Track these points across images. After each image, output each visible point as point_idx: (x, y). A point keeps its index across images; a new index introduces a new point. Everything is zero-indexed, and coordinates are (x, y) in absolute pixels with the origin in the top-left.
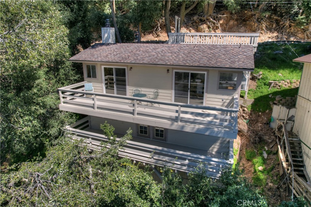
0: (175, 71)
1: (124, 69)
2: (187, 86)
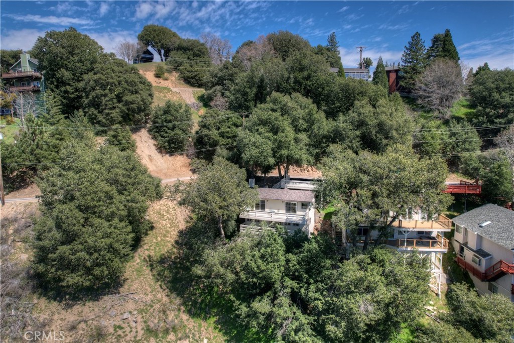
0: (285, 202)
1: (265, 201)
2: (290, 207)
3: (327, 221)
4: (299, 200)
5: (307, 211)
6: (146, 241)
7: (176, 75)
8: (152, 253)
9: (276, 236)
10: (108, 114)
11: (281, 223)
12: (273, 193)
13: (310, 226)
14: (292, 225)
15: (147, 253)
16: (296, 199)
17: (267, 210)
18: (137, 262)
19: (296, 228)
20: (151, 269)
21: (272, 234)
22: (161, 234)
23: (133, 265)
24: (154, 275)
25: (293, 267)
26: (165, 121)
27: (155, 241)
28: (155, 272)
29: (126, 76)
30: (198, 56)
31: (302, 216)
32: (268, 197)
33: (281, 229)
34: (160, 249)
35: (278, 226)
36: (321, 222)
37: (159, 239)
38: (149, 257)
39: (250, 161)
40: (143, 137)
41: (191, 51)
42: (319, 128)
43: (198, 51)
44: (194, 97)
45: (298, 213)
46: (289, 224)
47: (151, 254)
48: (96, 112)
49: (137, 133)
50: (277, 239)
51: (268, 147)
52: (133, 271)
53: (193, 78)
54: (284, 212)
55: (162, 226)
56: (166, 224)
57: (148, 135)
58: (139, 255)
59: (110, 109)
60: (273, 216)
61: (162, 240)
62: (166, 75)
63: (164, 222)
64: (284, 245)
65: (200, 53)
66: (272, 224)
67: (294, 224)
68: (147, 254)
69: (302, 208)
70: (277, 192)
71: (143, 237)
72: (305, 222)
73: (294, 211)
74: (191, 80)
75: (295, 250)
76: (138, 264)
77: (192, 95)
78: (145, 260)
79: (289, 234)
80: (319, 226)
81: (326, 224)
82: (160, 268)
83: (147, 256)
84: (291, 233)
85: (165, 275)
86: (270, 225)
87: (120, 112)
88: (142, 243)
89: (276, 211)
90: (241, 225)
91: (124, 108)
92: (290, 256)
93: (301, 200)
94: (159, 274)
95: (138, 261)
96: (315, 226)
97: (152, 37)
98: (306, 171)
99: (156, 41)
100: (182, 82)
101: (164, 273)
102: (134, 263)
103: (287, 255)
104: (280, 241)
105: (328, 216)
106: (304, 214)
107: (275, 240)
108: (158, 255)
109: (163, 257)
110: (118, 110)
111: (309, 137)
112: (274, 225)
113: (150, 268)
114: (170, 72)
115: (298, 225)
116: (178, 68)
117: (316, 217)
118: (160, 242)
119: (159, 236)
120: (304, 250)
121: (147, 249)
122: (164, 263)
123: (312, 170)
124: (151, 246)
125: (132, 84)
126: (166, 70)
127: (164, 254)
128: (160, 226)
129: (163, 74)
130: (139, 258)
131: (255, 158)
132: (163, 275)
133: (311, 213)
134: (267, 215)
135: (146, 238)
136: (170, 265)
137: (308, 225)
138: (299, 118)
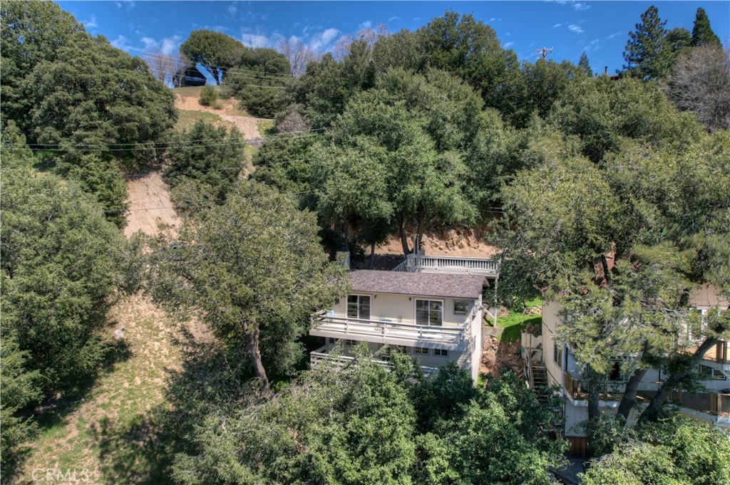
0: (416, 299)
1: (369, 297)
2: (428, 312)
3: (509, 346)
4: (448, 293)
5: (468, 320)
6: (105, 387)
7: (235, 102)
8: (114, 415)
9: (391, 385)
10: (79, 139)
11: (405, 349)
12: (388, 280)
13: (473, 356)
14: (431, 353)
15: (101, 413)
16: (441, 292)
17: (372, 318)
18: (69, 437)
19: (442, 360)
20: (102, 454)
21: (381, 376)
22: (145, 369)
23: (58, 445)
24: (104, 470)
25: (436, 472)
26: (193, 156)
27: (126, 385)
28: (109, 462)
29: (121, 73)
30: (273, 72)
31: (457, 332)
32: (376, 289)
33: (404, 362)
34: (135, 403)
35: (397, 356)
36: (497, 348)
37: (138, 381)
38: (105, 422)
39: (335, 205)
40: (151, 187)
41: (260, 65)
42: (489, 142)
43: (274, 65)
44: (259, 130)
45: (445, 324)
46: (426, 351)
47: (110, 416)
48: (56, 134)
49: (142, 179)
50: (393, 391)
51: (378, 176)
52: (54, 462)
53: (261, 105)
54: (413, 322)
55: (151, 353)
56: (160, 349)
57: (162, 183)
58: (81, 419)
59: (86, 128)
60: (388, 331)
61: (144, 383)
62: (219, 101)
63: (157, 344)
64: (411, 409)
65: (276, 69)
66: (383, 350)
67: (437, 352)
68: (100, 417)
69: (455, 313)
70: (396, 277)
71: (100, 377)
72: (464, 346)
73: (437, 321)
74: (259, 108)
75: (440, 420)
76: (71, 441)
77: (256, 128)
78: (92, 431)
79: (426, 376)
80: (492, 355)
81: (506, 352)
82: (124, 451)
83: (100, 422)
84: (431, 373)
85: (134, 468)
86: (377, 353)
87: (104, 135)
88: (95, 390)
89: (395, 321)
90: (313, 353)
91: (114, 130)
92: (430, 441)
93: (452, 294)
94: (118, 467)
95: (75, 433)
96: (483, 356)
97: (202, 46)
98: (456, 247)
99: (208, 53)
100: (244, 112)
101: (132, 464)
102: (62, 441)
103: (420, 438)
104: (400, 396)
105: (512, 334)
106: (461, 326)
107: (386, 394)
108: (129, 417)
109: (139, 423)
110: (100, 132)
111: (467, 161)
112: (387, 353)
113: (98, 452)
114: (225, 97)
115: (445, 352)
116: (239, 92)
117: (485, 337)
118: (139, 388)
119: (139, 375)
120: (469, 423)
121: (103, 406)
122: (137, 438)
123: (469, 245)
124: (114, 398)
125: (132, 86)
126: (220, 95)
127: (141, 416)
128: (147, 351)
129: (214, 99)
130: (78, 426)
131: (348, 199)
132: (129, 468)
133: (474, 327)
134: (373, 329)
135: (107, 377)
136: (151, 442)
137: (470, 355)
138: (445, 119)
